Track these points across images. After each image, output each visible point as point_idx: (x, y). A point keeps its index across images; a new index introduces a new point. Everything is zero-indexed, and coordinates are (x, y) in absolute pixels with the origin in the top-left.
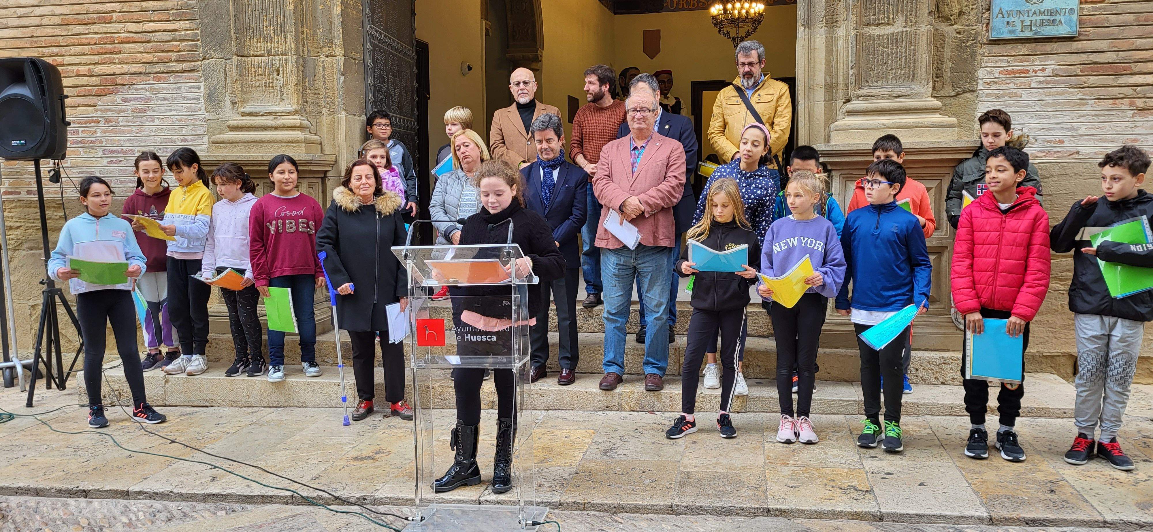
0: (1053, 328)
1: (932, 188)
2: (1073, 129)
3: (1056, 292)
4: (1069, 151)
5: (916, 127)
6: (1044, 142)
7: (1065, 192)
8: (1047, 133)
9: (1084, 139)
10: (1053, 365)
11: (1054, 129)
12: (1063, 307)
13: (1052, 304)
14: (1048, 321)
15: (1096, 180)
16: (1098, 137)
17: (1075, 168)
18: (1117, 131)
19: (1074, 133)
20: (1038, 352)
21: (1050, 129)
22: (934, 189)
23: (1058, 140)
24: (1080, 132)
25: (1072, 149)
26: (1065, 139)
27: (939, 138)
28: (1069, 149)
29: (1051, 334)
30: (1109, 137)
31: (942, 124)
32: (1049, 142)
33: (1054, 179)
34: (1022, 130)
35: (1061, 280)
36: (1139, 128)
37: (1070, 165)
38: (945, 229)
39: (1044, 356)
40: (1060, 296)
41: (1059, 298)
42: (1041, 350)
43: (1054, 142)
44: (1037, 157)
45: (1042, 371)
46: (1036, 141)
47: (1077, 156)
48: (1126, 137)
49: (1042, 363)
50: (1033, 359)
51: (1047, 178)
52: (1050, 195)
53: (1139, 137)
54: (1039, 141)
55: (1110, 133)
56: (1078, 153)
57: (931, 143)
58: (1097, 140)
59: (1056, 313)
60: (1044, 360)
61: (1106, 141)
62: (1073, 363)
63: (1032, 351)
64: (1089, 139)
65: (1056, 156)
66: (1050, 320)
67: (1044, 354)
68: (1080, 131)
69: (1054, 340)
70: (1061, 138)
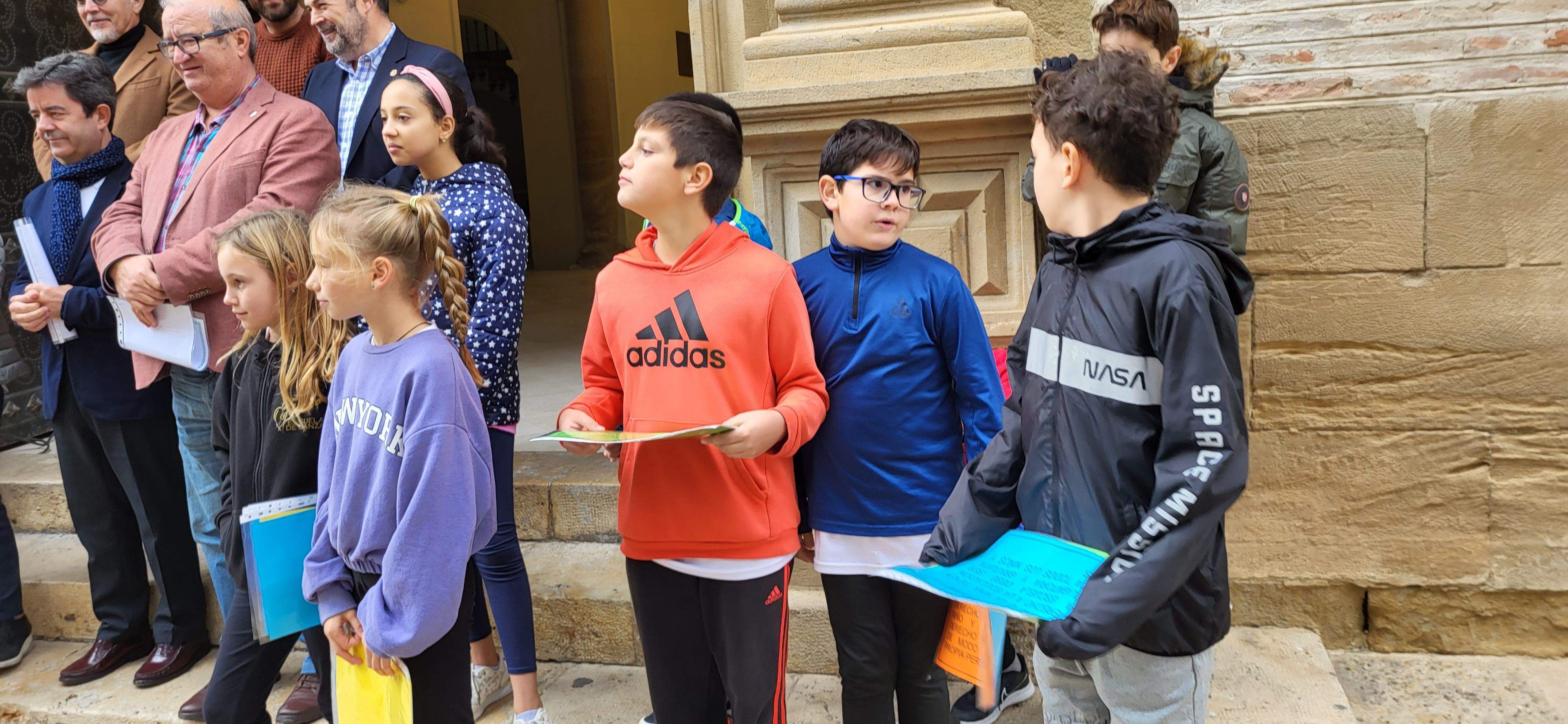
0: (1305, 520)
1: (979, 192)
2: (1334, 22)
3: (1309, 434)
4: (1325, 81)
5: (932, 41)
6: (1262, 59)
7: (1320, 184)
8: (1270, 37)
9: (1363, 48)
10: (1309, 608)
11: (1284, 25)
12: (1326, 468)
13: (1299, 462)
14: (1293, 504)
15: (1397, 152)
16: (1398, 39)
17: (1343, 122)
18: (1448, 20)
19: (1336, 32)
20: (1271, 578)
21: (1275, 27)
22: (982, 194)
23: (1296, 52)
24: (1354, 29)
25: (1335, 75)
26: (1314, 51)
27: (987, 65)
28: (1324, 74)
29: (1301, 536)
30: (1429, 38)
31: (991, 29)
32: (1274, 59)
33: (1292, 153)
34: (1207, 32)
35: (1321, 403)
36: (1504, 8)
37: (1331, 116)
38: (1017, 293)
39: (1287, 588)
40: (1320, 442)
41: (1318, 447)
42: (1279, 573)
43: (1289, 60)
44: (1248, 100)
45: (1284, 622)
46: (1243, 58)
47: (1346, 92)
48: (1471, 34)
49: (1282, 603)
50: (1262, 595)
51: (1275, 151)
52: (1283, 195)
53: (1504, 32)
54: (1251, 59)
55: (1430, 26)
56: (1349, 83)
57: (954, 79)
58: (1396, 48)
59: (1312, 484)
60: (1287, 597)
61: (1419, 47)
62: (1360, 603)
63: (1258, 575)
64: (1376, 47)
65: (1294, 94)
66: (1297, 500)
67: (1288, 583)
68: (1352, 27)
69: (1310, 549)
70: (1305, 47)
